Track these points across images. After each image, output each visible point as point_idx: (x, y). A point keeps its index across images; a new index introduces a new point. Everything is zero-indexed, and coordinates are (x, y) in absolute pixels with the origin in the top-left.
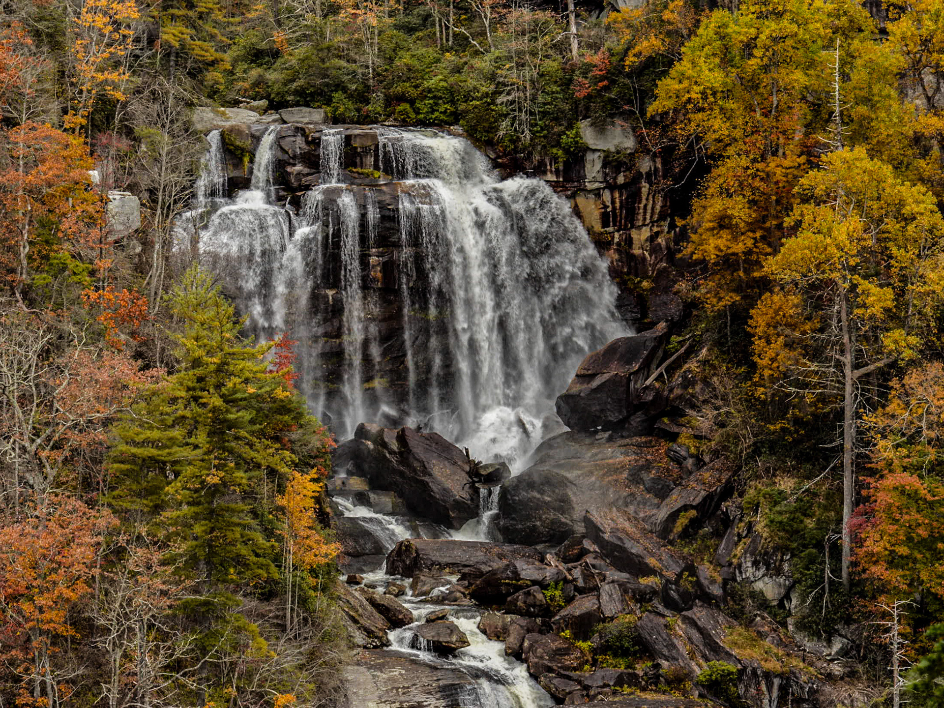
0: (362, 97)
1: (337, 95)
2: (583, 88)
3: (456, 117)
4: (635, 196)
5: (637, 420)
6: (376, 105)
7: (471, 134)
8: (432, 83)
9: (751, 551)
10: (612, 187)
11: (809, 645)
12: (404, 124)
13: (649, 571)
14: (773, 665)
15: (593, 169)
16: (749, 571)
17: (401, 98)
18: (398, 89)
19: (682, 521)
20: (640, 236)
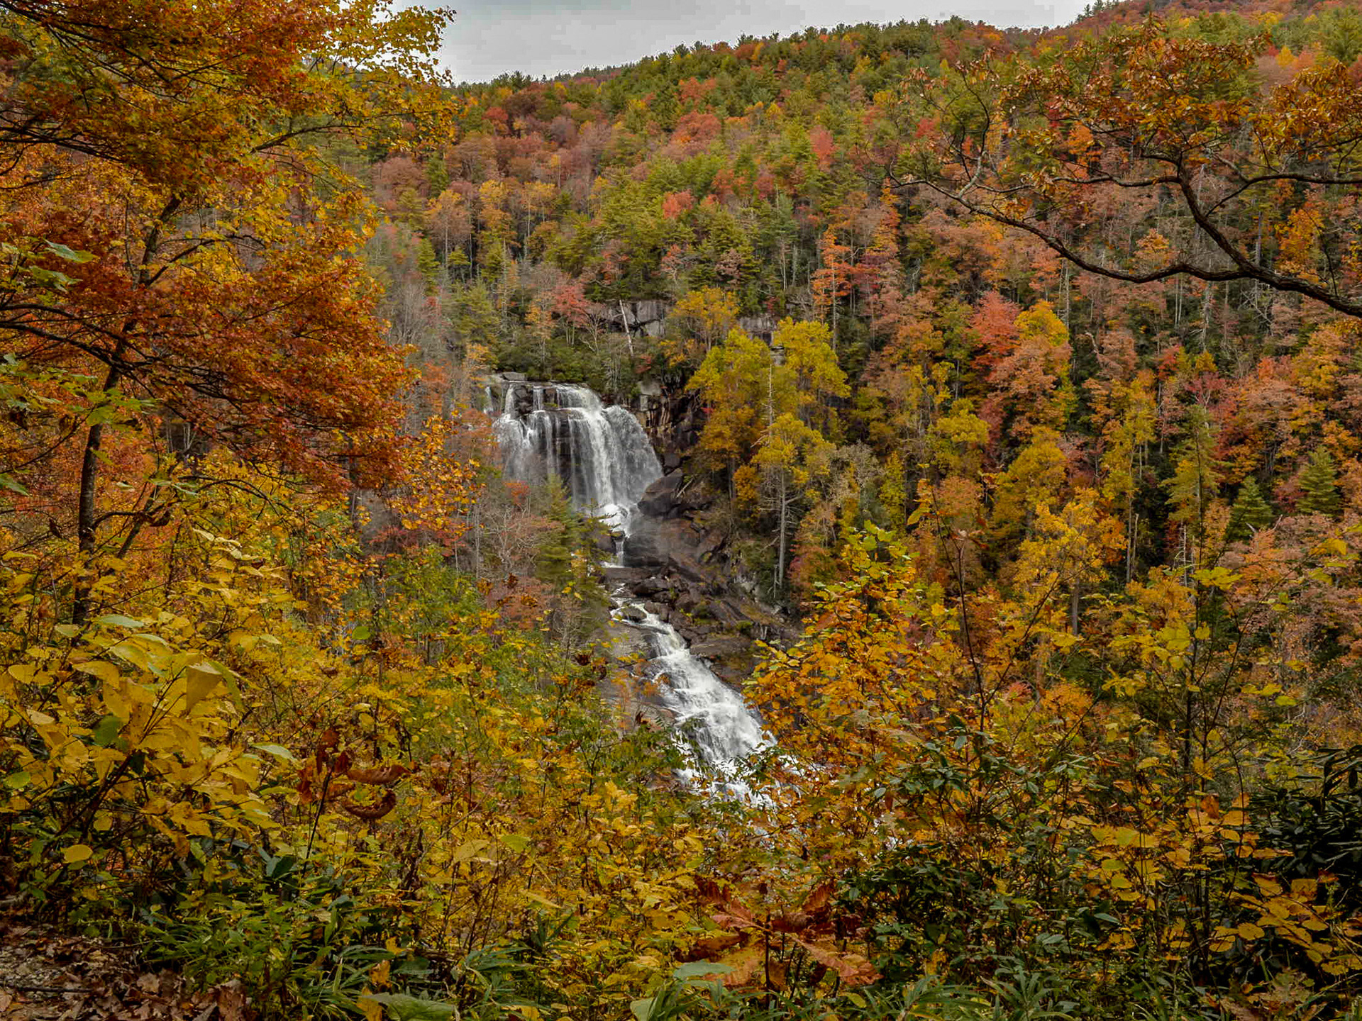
0: (541, 369)
1: (531, 368)
2: (640, 369)
3: (584, 379)
4: (659, 413)
5: (674, 511)
6: (548, 372)
7: (592, 387)
8: (573, 364)
9: (741, 570)
10: (651, 410)
11: (766, 608)
12: (561, 382)
13: (699, 580)
14: (764, 622)
15: (644, 402)
16: (740, 578)
17: (560, 370)
18: (558, 366)
19: (707, 557)
20: (661, 429)
